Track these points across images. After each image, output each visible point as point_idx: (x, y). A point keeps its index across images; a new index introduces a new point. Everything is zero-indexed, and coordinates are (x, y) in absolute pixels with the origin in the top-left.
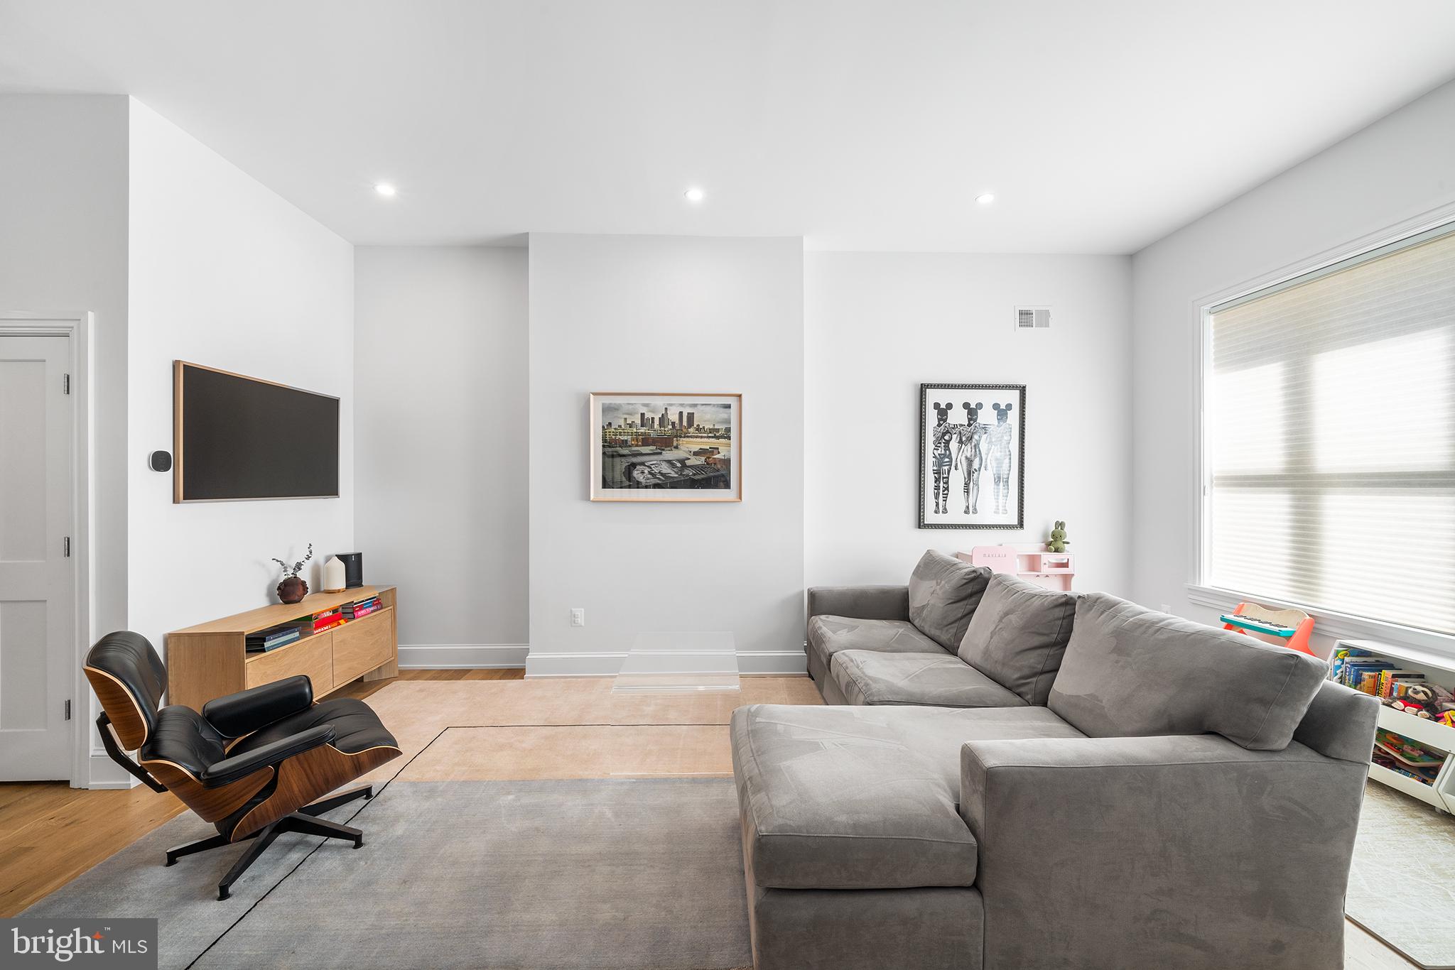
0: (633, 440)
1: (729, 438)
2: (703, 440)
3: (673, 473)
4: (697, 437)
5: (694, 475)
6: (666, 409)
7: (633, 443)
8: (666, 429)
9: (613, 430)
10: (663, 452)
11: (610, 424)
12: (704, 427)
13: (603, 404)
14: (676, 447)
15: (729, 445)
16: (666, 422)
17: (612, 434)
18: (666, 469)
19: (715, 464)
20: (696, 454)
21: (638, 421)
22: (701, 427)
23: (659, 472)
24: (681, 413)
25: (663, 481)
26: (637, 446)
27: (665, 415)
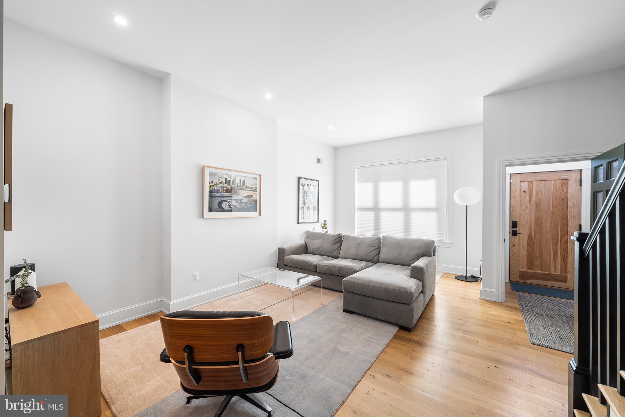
0: (222, 190)
1: (256, 191)
2: (248, 191)
3: (237, 205)
4: (246, 190)
5: (245, 206)
6: (235, 177)
7: (222, 191)
8: (235, 186)
9: (214, 185)
10: (234, 196)
11: (212, 182)
13: (209, 172)
14: (239, 194)
15: (256, 194)
16: (235, 183)
17: (213, 186)
18: (235, 203)
19: (252, 202)
20: (246, 197)
21: (224, 182)
22: (247, 186)
23: (232, 205)
24: (240, 179)
25: (234, 208)
26: (223, 192)
27: (235, 180)
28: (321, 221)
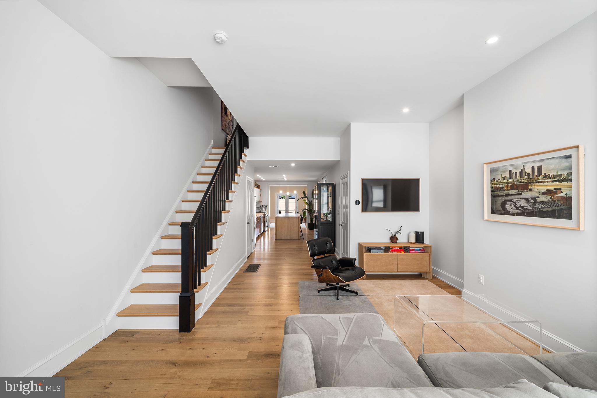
0: (505, 186)
1: (570, 181)
2: (549, 184)
3: (528, 206)
4: (544, 182)
5: (542, 208)
6: (524, 166)
7: (506, 188)
8: (524, 179)
9: (496, 182)
10: (523, 193)
11: (494, 179)
12: (549, 175)
13: (491, 168)
14: (531, 190)
15: (570, 186)
16: (524, 175)
17: (495, 184)
18: (524, 204)
19: (558, 200)
20: (544, 193)
21: (508, 176)
22: (547, 175)
23: (520, 206)
24: (533, 167)
25: (523, 211)
26: (508, 190)
27: (523, 170)
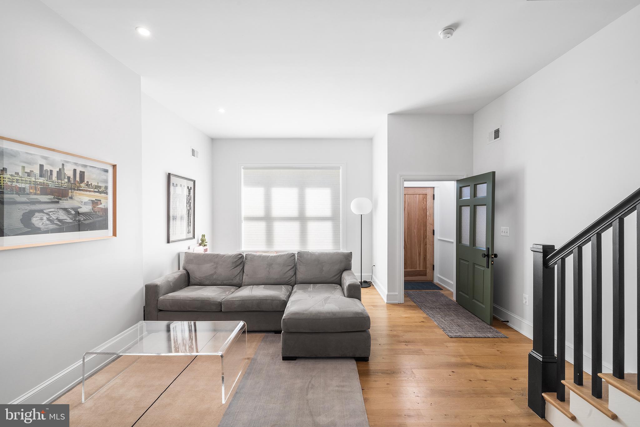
0: (31, 188)
1: (107, 193)
2: (91, 193)
3: (68, 219)
4: (86, 191)
5: (84, 220)
6: (63, 165)
7: (31, 191)
8: (63, 182)
10: (60, 201)
11: (5, 170)
12: (91, 184)
14: (71, 198)
15: (107, 198)
16: (63, 176)
18: (63, 216)
19: (98, 212)
20: (86, 204)
22: (90, 183)
23: (57, 219)
24: (75, 171)
25: (61, 226)
26: (35, 194)
27: (62, 170)
28: (198, 235)
